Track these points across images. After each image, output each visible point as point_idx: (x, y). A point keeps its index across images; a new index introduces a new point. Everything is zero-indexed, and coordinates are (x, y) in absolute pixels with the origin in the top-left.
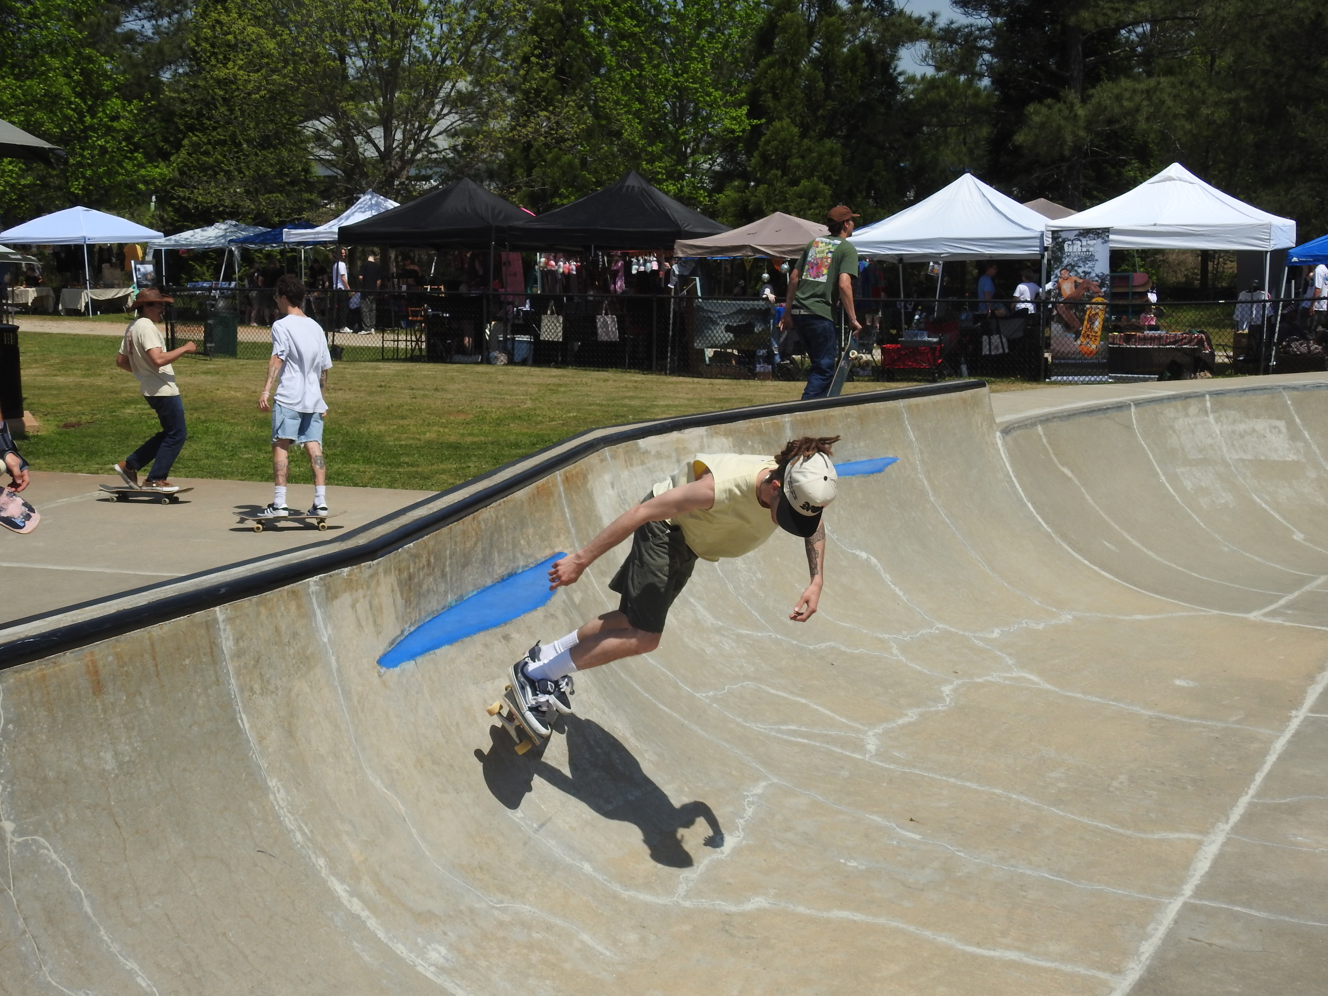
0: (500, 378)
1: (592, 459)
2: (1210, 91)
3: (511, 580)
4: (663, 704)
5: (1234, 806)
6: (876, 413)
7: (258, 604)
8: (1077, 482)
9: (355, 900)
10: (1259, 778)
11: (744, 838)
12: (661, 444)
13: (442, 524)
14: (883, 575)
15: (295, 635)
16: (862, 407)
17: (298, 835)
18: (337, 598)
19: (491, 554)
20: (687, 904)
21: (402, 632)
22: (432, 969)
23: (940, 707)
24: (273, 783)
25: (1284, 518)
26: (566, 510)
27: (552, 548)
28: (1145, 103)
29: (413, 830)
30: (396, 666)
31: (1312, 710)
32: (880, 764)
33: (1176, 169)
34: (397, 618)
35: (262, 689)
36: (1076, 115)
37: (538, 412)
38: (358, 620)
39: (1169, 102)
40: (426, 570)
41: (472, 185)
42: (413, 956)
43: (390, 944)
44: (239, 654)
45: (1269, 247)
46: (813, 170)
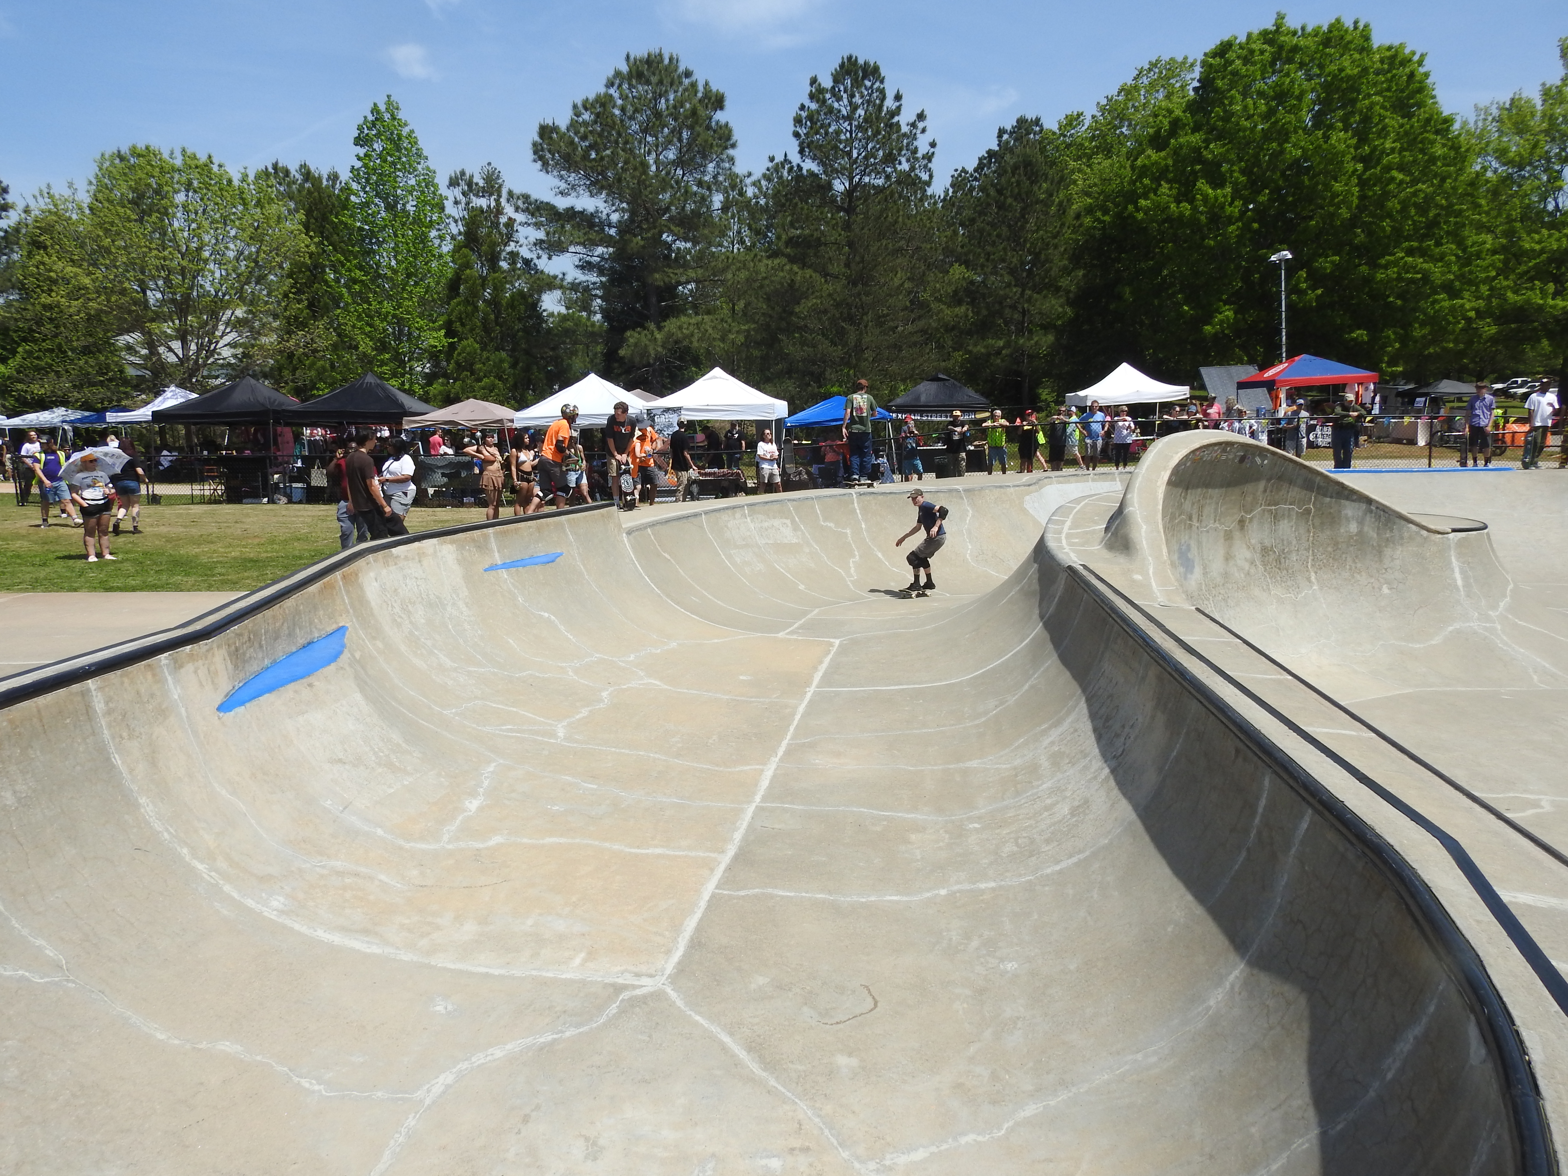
0: (284, 513)
1: (361, 563)
2: (733, 324)
3: (309, 646)
4: (423, 720)
5: (779, 746)
6: (548, 525)
7: (121, 676)
8: (673, 562)
9: (213, 874)
10: (792, 729)
11: (484, 800)
13: (257, 611)
14: (559, 626)
15: (152, 695)
17: (166, 835)
18: (182, 667)
19: (294, 630)
20: (450, 847)
21: (234, 687)
22: (275, 913)
23: (602, 706)
24: (143, 800)
25: (793, 576)
26: (345, 597)
27: (336, 623)
28: (696, 331)
29: (253, 822)
30: (231, 711)
31: (817, 687)
32: (567, 744)
33: (717, 371)
34: (229, 678)
35: (129, 735)
36: (655, 338)
37: (313, 534)
38: (200, 682)
39: (710, 331)
40: (248, 644)
41: (253, 381)
42: (260, 906)
43: (242, 900)
44: (109, 712)
45: (773, 417)
46: (491, 372)
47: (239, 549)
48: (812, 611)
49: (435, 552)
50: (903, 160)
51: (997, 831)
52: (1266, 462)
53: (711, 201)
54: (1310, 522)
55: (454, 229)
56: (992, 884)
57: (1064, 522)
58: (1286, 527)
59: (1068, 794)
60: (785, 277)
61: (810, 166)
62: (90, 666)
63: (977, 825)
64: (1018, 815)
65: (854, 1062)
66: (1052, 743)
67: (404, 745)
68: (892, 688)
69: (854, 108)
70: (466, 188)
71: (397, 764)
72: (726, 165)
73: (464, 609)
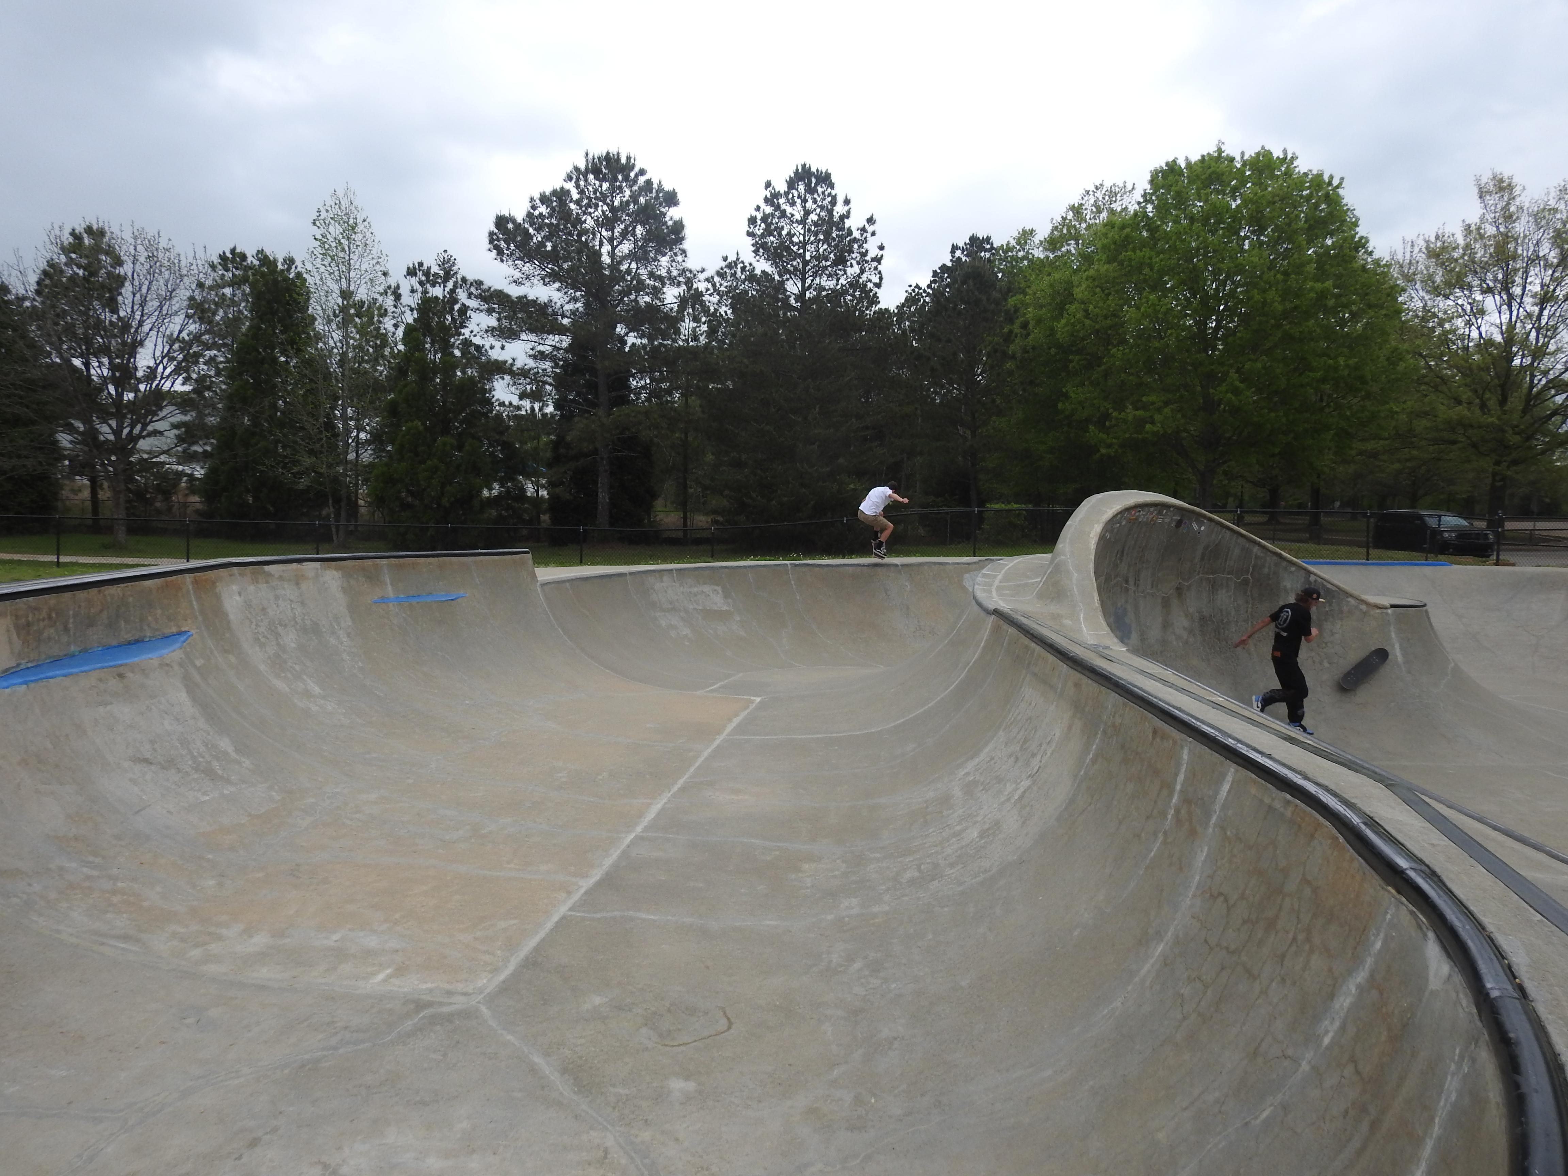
1: (223, 572)
8: (592, 618)
10: (692, 769)
12: (283, 571)
16: (441, 558)
19: (117, 621)
21: (18, 665)
25: (721, 643)
26: (195, 603)
27: (177, 626)
28: (644, 419)
31: (728, 735)
34: (13, 653)
40: (46, 622)
48: (735, 675)
49: (317, 576)
50: (854, 262)
51: (899, 860)
52: (1203, 528)
53: (663, 294)
54: (1249, 593)
56: (887, 908)
57: (995, 577)
58: (1224, 598)
59: (979, 819)
61: (762, 266)
63: (878, 855)
64: (925, 843)
65: (691, 1086)
66: (968, 774)
67: (234, 755)
68: (808, 736)
69: (807, 213)
70: (424, 278)
71: (220, 772)
72: (680, 258)
73: (345, 639)
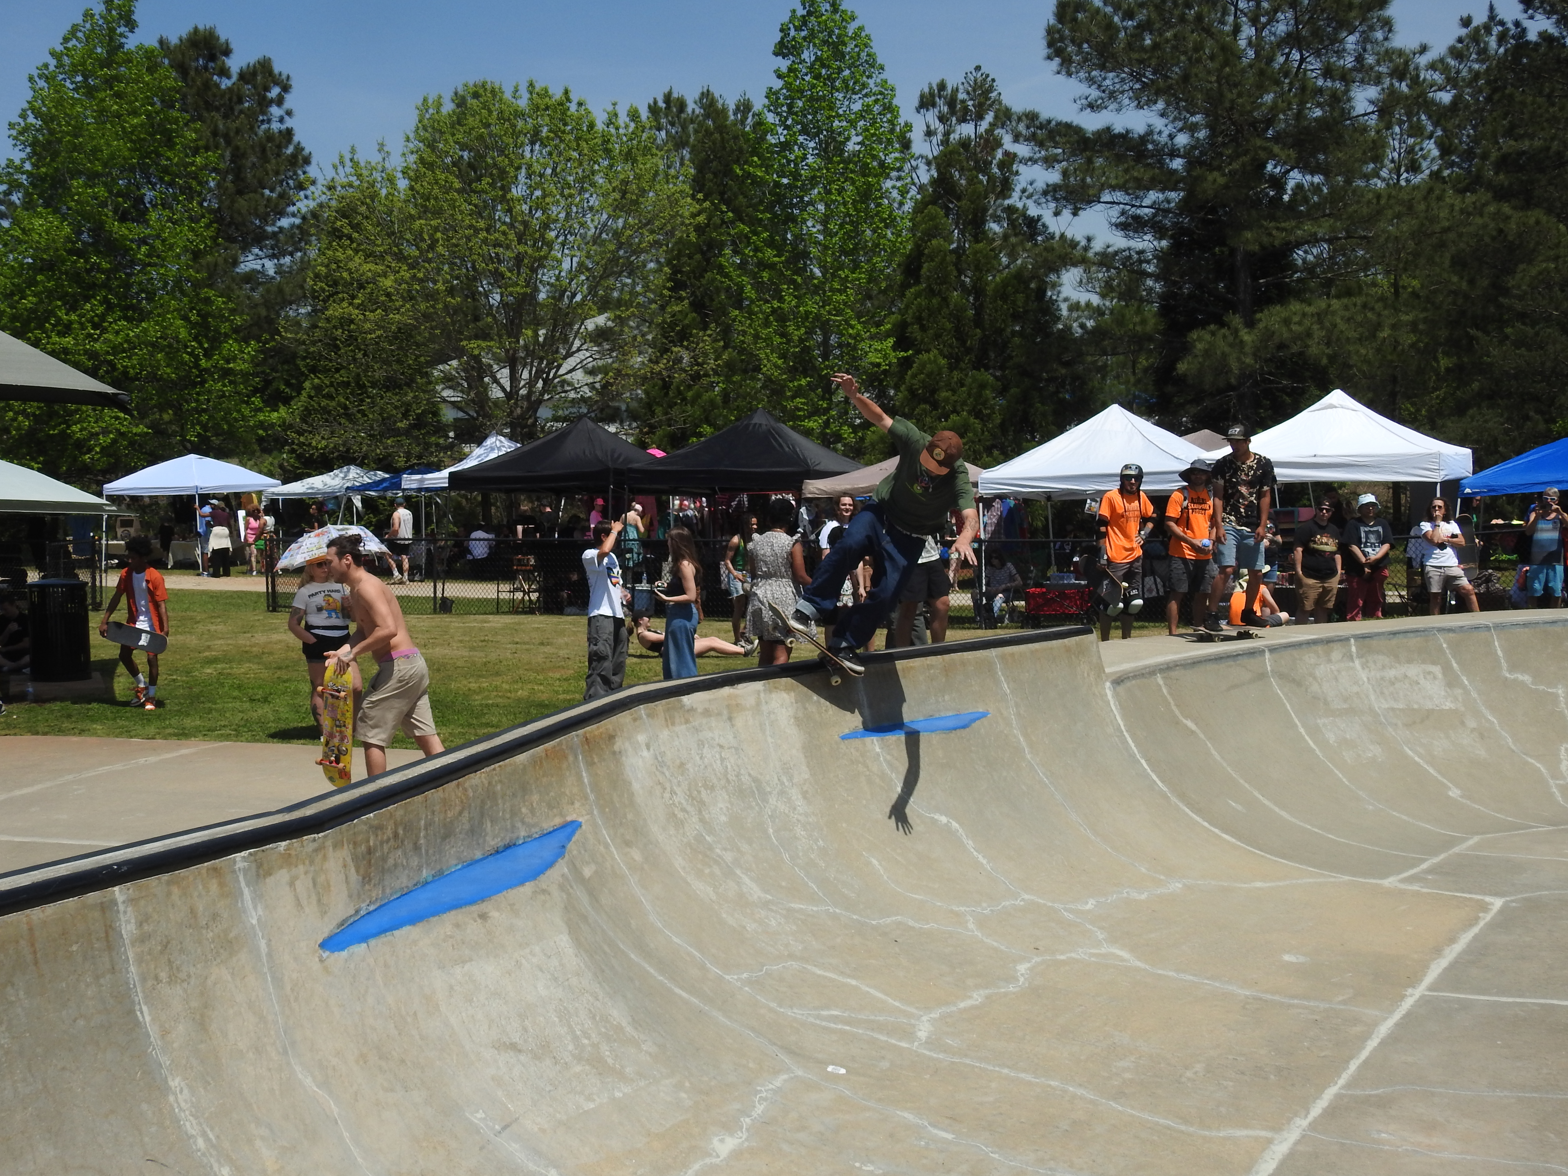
1: (624, 718)
2: (1386, 312)
3: (508, 852)
4: (682, 988)
5: (1317, 1098)
6: (963, 663)
7: (169, 883)
8: (1202, 736)
10: (1353, 1066)
11: (746, 1140)
12: (709, 701)
14: (965, 841)
15: (215, 917)
16: (947, 657)
17: (201, 1143)
18: (270, 875)
19: (481, 823)
21: (357, 912)
23: (1011, 988)
24: (175, 1083)
25: (1439, 772)
26: (584, 774)
27: (562, 815)
28: (1316, 327)
29: (346, 1134)
30: (343, 949)
31: (1430, 989)
32: (928, 1053)
33: (1337, 396)
34: (350, 896)
35: (170, 977)
36: (1242, 342)
38: (297, 899)
39: (1342, 326)
40: (392, 842)
41: (591, 425)
44: (143, 939)
45: (1437, 477)
46: (964, 403)
47: (530, 686)
48: (1465, 840)
49: (758, 704)
53: (1349, 100)
55: (925, 175)
60: (1485, 226)
61: (1541, 25)
62: (120, 864)
67: (629, 1029)
70: (945, 109)
71: (610, 1061)
72: (1379, 35)
73: (799, 802)
